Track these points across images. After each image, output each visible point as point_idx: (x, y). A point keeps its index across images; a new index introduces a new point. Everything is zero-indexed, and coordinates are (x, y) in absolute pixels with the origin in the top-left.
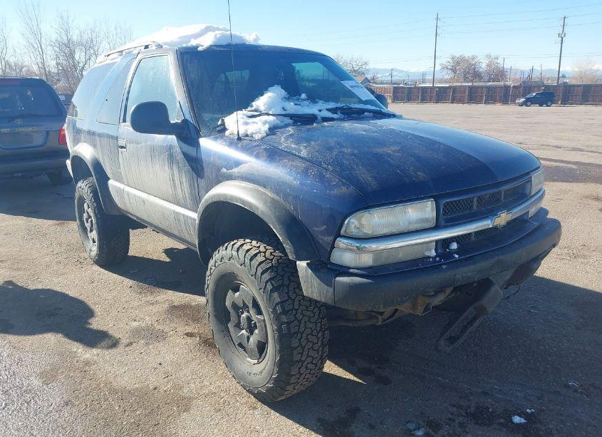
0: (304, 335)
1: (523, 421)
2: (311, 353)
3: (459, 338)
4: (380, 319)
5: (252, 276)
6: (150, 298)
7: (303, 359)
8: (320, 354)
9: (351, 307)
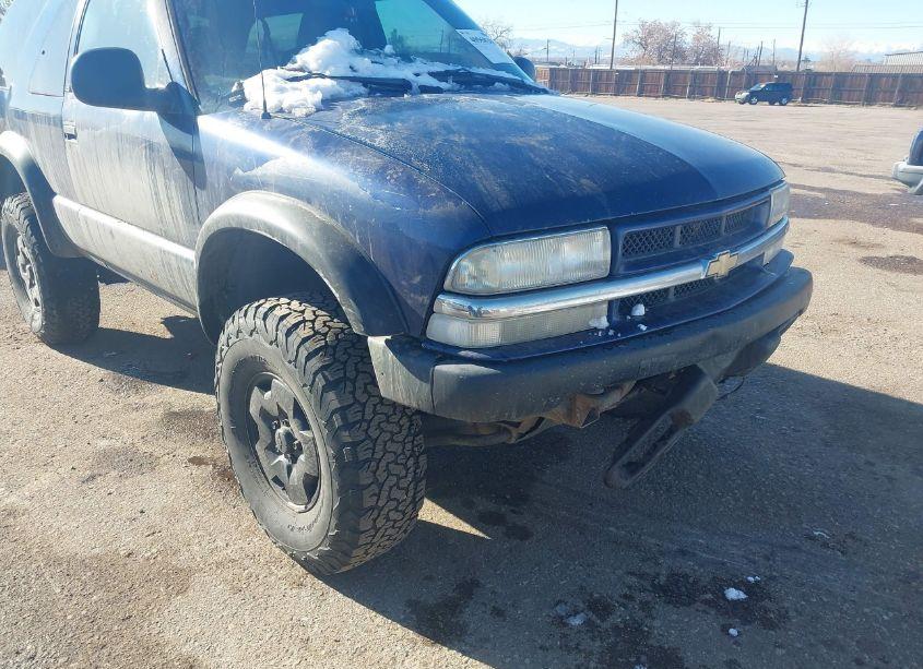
0: (383, 464)
1: (742, 596)
2: (396, 494)
3: (643, 465)
4: (514, 435)
5: (290, 362)
6: (134, 399)
7: (381, 504)
8: (411, 494)
9: (459, 415)
